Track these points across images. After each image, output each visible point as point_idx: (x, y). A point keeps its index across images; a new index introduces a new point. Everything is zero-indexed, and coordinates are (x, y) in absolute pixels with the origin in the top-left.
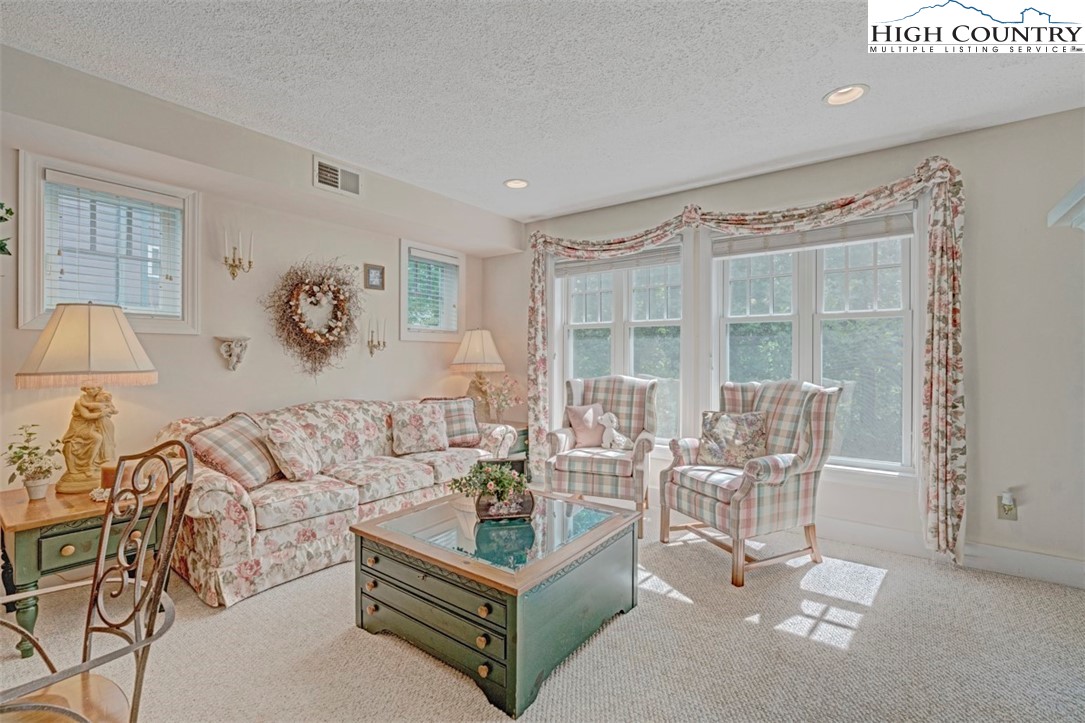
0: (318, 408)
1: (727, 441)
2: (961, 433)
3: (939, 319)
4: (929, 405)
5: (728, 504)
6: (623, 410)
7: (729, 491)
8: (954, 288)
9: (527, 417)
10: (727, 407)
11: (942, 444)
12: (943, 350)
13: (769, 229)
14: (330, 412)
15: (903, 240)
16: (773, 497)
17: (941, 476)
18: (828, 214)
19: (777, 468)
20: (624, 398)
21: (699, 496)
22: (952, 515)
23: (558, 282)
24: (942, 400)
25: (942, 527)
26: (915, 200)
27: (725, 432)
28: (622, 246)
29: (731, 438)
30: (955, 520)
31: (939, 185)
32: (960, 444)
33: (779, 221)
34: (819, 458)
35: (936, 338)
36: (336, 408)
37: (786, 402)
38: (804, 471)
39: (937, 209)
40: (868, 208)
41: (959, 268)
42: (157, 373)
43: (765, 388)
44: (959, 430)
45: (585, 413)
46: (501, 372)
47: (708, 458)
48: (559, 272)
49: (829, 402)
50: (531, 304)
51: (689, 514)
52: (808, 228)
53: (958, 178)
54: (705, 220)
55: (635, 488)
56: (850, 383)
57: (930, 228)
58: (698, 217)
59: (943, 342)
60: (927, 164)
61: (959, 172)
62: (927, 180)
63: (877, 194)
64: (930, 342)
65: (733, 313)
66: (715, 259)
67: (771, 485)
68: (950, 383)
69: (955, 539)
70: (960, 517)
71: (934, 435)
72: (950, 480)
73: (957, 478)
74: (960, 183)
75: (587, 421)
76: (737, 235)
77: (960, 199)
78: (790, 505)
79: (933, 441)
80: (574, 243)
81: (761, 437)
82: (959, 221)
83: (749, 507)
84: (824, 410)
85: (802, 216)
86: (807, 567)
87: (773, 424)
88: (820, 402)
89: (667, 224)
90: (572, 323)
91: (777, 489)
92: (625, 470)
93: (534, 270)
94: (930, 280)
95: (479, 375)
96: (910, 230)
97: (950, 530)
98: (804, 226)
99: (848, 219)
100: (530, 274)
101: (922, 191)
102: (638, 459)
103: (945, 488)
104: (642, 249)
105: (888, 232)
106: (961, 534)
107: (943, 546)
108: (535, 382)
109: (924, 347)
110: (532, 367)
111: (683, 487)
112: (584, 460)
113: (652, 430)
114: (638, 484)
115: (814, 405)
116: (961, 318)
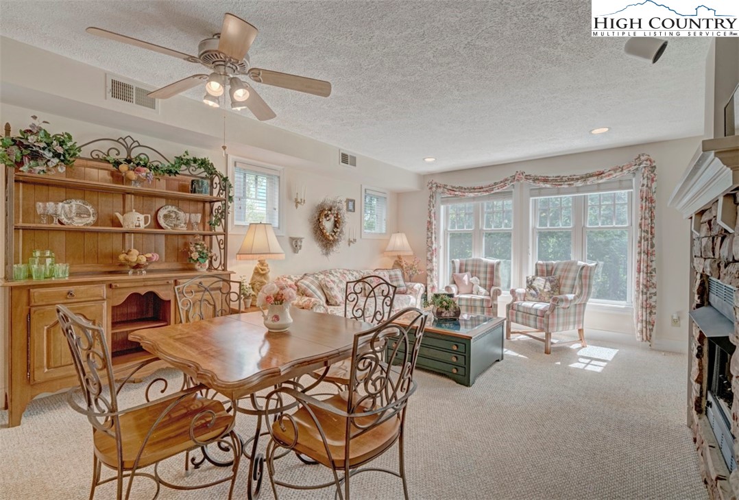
0: (333, 272)
1: (540, 290)
2: (654, 286)
3: (644, 231)
4: (639, 272)
5: (543, 317)
6: (482, 275)
7: (543, 312)
8: (651, 217)
9: (426, 280)
10: (539, 273)
11: (645, 290)
12: (646, 247)
13: (561, 185)
14: (339, 275)
15: (628, 192)
16: (564, 314)
17: (644, 306)
18: (591, 179)
19: (567, 300)
20: (482, 269)
21: (528, 315)
22: (649, 325)
23: (442, 207)
24: (645, 270)
25: (644, 330)
26: (634, 173)
27: (538, 285)
28: (482, 190)
29: (542, 289)
30: (651, 327)
31: (645, 167)
32: (653, 291)
33: (566, 181)
34: (585, 297)
35: (643, 241)
36: (340, 273)
37: (569, 271)
38: (579, 303)
39: (644, 179)
40: (611, 177)
41: (654, 208)
42: (284, 255)
43: (558, 264)
44: (653, 284)
45: (463, 276)
46: (411, 256)
47: (531, 298)
48: (443, 202)
49: (591, 270)
50: (429, 219)
51: (523, 324)
52: (580, 185)
53: (654, 164)
54: (527, 179)
55: (493, 313)
56: (601, 263)
57: (640, 187)
58: (523, 177)
59: (646, 243)
60: (639, 157)
61: (654, 162)
62: (639, 165)
63: (615, 170)
64: (640, 242)
65: (540, 225)
66: (531, 198)
67: (563, 308)
68: (649, 262)
69: (650, 336)
70: (653, 325)
71: (641, 286)
72: (649, 308)
73: (652, 307)
74: (655, 167)
75: (464, 281)
76: (544, 186)
77: (655, 174)
78: (572, 319)
79: (641, 289)
80: (454, 187)
81: (556, 287)
82: (654, 185)
83: (553, 317)
84: (588, 274)
85: (578, 179)
86: (579, 349)
87: (563, 281)
88: (587, 270)
89: (506, 180)
90: (449, 229)
91: (566, 310)
92: (488, 304)
93: (430, 201)
94: (640, 213)
95: (399, 257)
96: (632, 188)
97: (648, 331)
98: (579, 184)
99: (600, 181)
100: (428, 203)
101: (637, 169)
102: (494, 299)
103: (646, 311)
104: (493, 192)
105: (620, 188)
106: (654, 334)
107: (645, 339)
108: (431, 261)
109: (637, 245)
110: (429, 253)
111: (519, 311)
112: (467, 300)
113: (498, 285)
114: (494, 311)
115: (584, 271)
116: (655, 231)
